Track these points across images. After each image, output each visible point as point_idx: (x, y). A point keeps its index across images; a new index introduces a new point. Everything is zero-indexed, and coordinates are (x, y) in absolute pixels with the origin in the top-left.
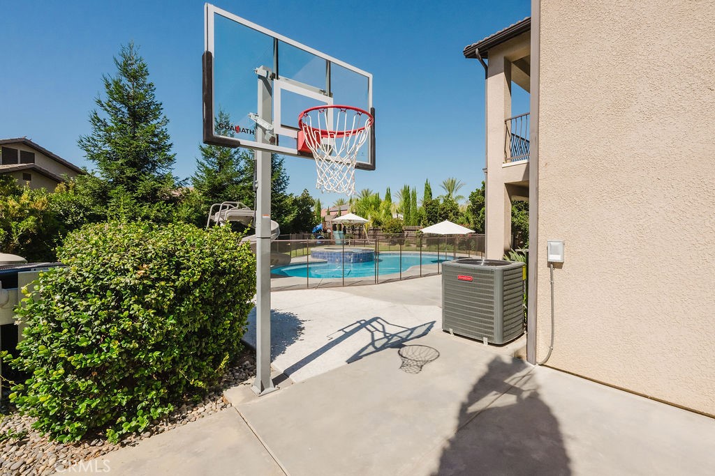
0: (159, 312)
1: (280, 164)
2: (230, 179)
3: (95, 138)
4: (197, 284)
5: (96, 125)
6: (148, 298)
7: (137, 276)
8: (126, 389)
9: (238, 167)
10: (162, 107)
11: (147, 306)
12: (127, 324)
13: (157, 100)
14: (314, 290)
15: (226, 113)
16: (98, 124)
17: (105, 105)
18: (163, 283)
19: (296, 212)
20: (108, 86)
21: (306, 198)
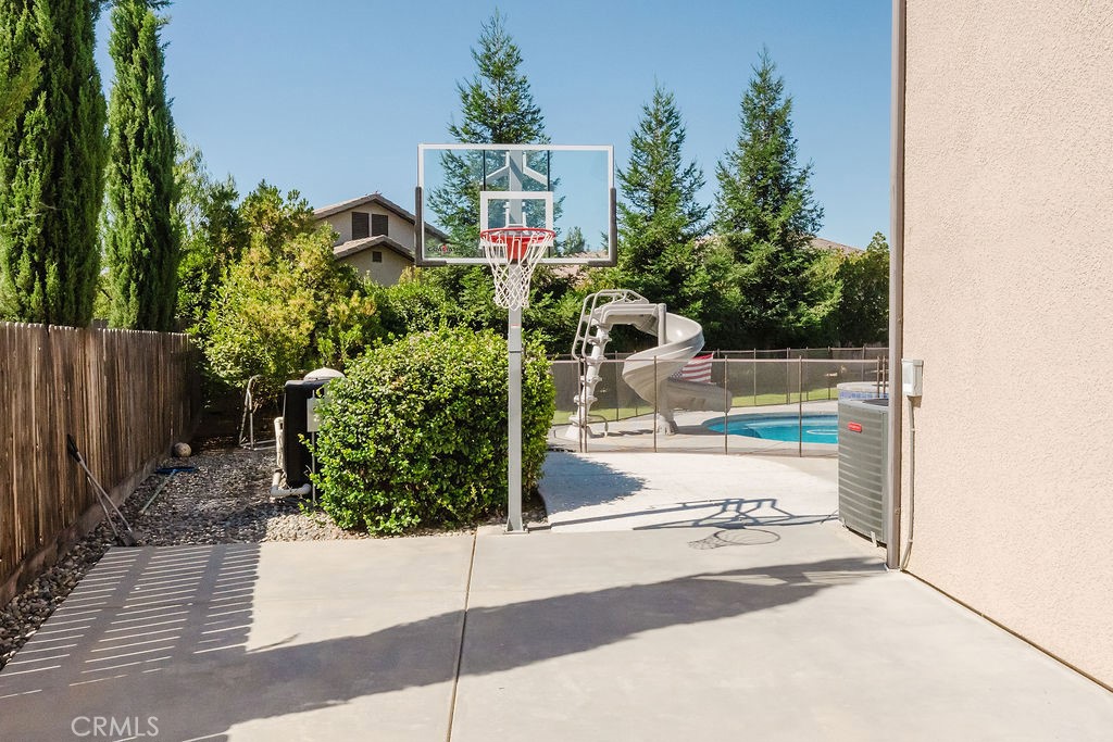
0: (409, 424)
1: (801, 180)
2: (674, 232)
3: (448, 189)
4: (450, 401)
5: (449, 168)
6: (399, 408)
7: (392, 387)
8: (384, 492)
9: (690, 204)
10: (540, 115)
11: (397, 415)
12: (381, 429)
13: (536, 103)
14: (738, 458)
15: (665, 93)
16: (452, 166)
17: (461, 132)
18: (414, 396)
19: (837, 294)
20: (466, 97)
21: (880, 257)
